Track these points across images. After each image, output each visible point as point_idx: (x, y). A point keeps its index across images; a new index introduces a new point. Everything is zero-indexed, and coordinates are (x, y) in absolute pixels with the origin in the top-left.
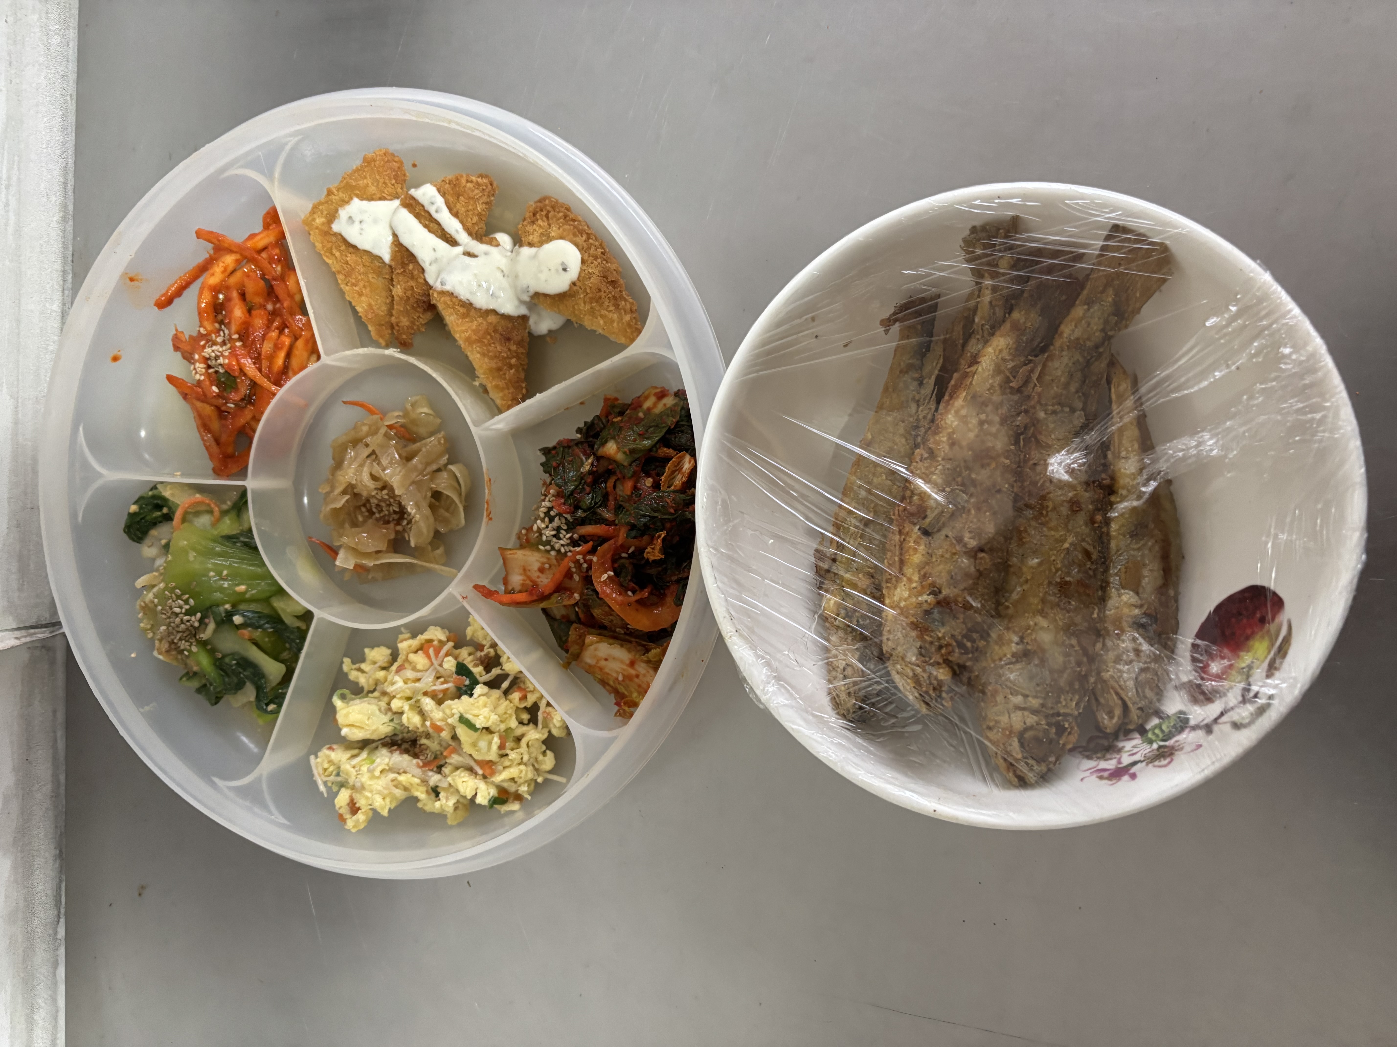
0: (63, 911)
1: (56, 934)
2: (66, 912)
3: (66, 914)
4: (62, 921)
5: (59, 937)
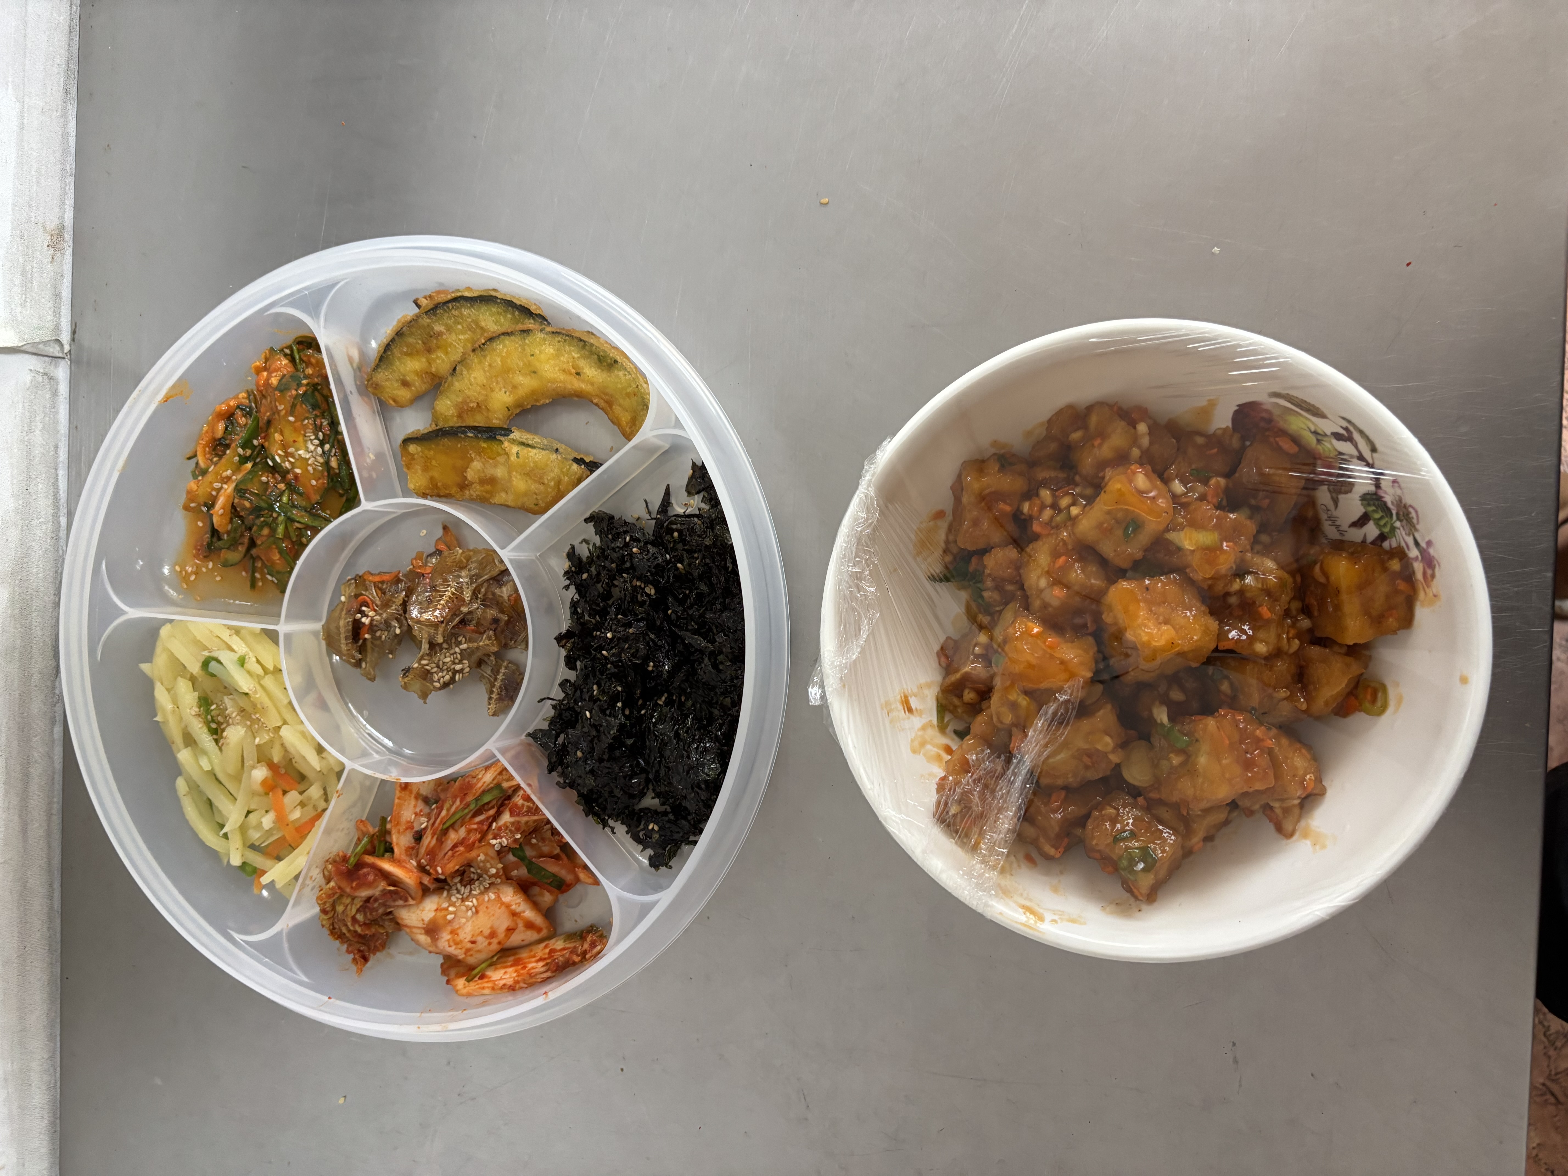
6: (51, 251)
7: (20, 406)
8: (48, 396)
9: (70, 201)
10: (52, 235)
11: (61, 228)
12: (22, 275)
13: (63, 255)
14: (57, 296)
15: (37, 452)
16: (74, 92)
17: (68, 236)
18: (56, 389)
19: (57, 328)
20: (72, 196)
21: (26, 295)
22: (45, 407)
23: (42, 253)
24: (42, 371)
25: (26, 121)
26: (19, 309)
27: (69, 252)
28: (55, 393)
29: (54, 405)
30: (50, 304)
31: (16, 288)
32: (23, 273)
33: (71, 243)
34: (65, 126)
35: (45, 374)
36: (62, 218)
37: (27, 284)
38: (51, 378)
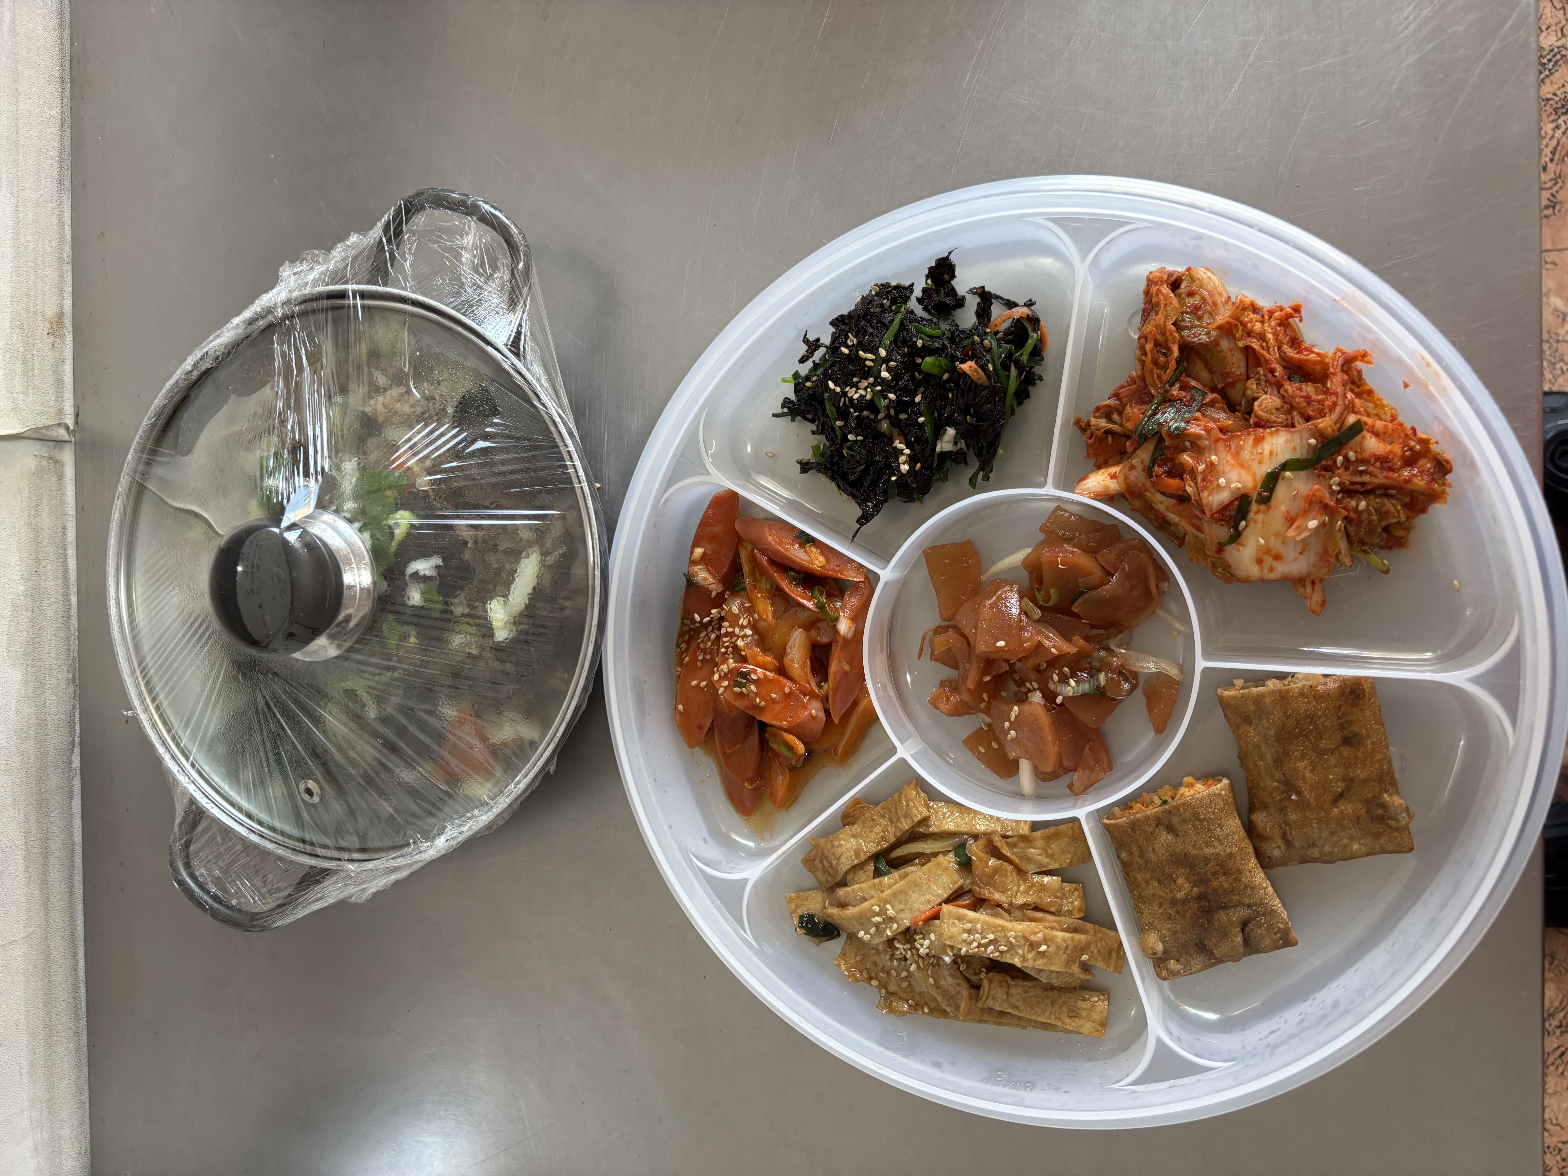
0: (77, 740)
1: (70, 762)
2: (81, 741)
3: (81, 744)
4: (77, 750)
5: (74, 766)
6: (52, 338)
7: (27, 491)
8: (54, 479)
9: (68, 288)
10: (51, 323)
11: (61, 315)
12: (23, 363)
13: (63, 341)
14: (59, 381)
15: (46, 534)
16: (67, 183)
17: (68, 323)
18: (62, 472)
19: (60, 412)
20: (70, 283)
21: (27, 382)
22: (51, 490)
23: (43, 341)
24: (46, 455)
25: (21, 216)
26: (21, 397)
27: (69, 338)
28: (61, 476)
29: (61, 487)
30: (52, 390)
31: (17, 378)
32: (25, 361)
33: (70, 329)
34: (61, 216)
35: (51, 458)
36: (61, 305)
37: (28, 373)
38: (56, 462)
